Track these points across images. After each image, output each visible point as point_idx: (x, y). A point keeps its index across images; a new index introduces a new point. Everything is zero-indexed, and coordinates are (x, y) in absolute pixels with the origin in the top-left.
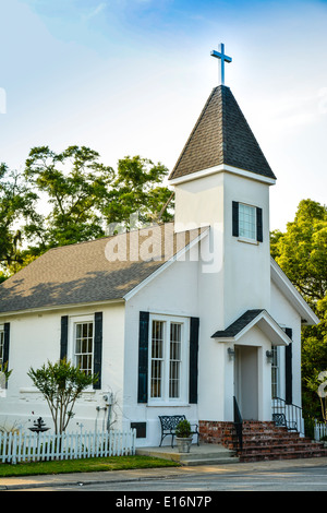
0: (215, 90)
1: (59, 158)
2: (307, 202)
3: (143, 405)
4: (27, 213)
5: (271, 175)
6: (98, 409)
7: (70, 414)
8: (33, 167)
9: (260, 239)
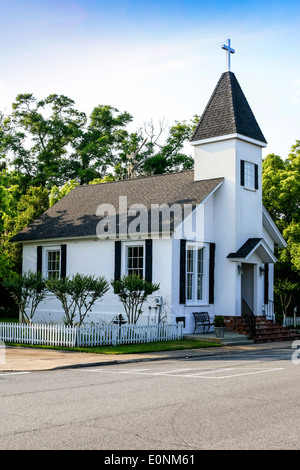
0: (224, 75)
1: (41, 104)
2: (272, 156)
3: (182, 305)
4: (15, 149)
5: (264, 140)
6: (150, 308)
7: (140, 312)
8: (20, 111)
9: (256, 187)
